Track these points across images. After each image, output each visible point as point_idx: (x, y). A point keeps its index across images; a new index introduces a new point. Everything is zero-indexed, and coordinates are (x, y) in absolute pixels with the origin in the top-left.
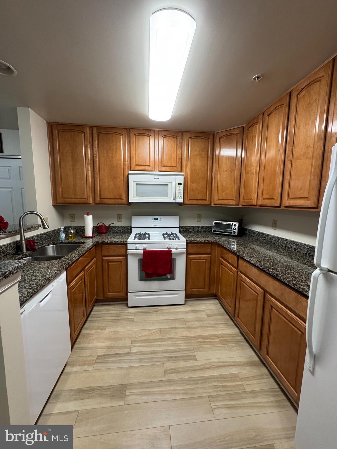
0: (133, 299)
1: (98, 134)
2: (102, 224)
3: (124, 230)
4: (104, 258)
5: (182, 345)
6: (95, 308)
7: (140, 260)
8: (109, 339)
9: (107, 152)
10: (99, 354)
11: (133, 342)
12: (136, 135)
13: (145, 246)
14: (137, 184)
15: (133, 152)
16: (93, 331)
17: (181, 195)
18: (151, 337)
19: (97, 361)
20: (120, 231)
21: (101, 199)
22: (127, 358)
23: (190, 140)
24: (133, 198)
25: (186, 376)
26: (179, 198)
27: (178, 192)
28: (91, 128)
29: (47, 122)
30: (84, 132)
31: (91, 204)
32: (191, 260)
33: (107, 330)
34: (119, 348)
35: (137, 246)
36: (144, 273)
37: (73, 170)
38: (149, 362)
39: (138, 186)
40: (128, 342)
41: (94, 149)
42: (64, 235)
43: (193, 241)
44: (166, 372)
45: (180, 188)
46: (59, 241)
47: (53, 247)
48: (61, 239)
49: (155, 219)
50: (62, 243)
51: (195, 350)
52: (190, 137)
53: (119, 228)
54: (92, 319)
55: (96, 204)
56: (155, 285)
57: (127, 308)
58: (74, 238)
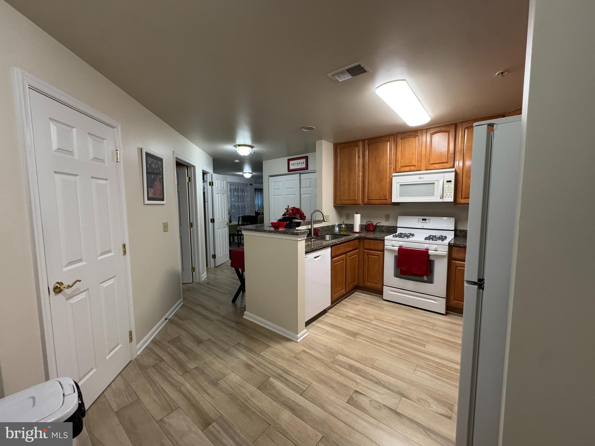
0: (388, 292)
1: (369, 145)
2: (371, 223)
3: (391, 230)
4: (365, 251)
5: (419, 336)
6: (356, 293)
7: (395, 256)
8: (359, 311)
9: (375, 160)
10: (348, 315)
11: (375, 319)
12: (402, 139)
13: (401, 243)
14: (400, 185)
15: (399, 155)
16: (349, 304)
17: (451, 194)
18: (392, 322)
19: (346, 317)
20: (387, 230)
21: (368, 200)
22: (366, 324)
23: (466, 130)
24: (396, 199)
25: (407, 349)
26: (448, 196)
27: (447, 191)
28: (363, 141)
29: (334, 144)
30: (358, 146)
31: (360, 204)
32: (456, 266)
33: (359, 306)
34: (363, 317)
35: (393, 242)
36: (399, 270)
37: (348, 178)
38: (381, 332)
39: (402, 187)
40: (372, 317)
41: (365, 158)
42: (338, 228)
43: (458, 245)
44: (391, 341)
45: (449, 185)
46: (334, 233)
47: (329, 237)
48: (336, 231)
49: (423, 220)
50: (336, 234)
51: (428, 342)
52: (465, 127)
53: (386, 228)
54: (351, 298)
55: (365, 204)
56: (410, 284)
57: (382, 300)
58: (344, 232)
